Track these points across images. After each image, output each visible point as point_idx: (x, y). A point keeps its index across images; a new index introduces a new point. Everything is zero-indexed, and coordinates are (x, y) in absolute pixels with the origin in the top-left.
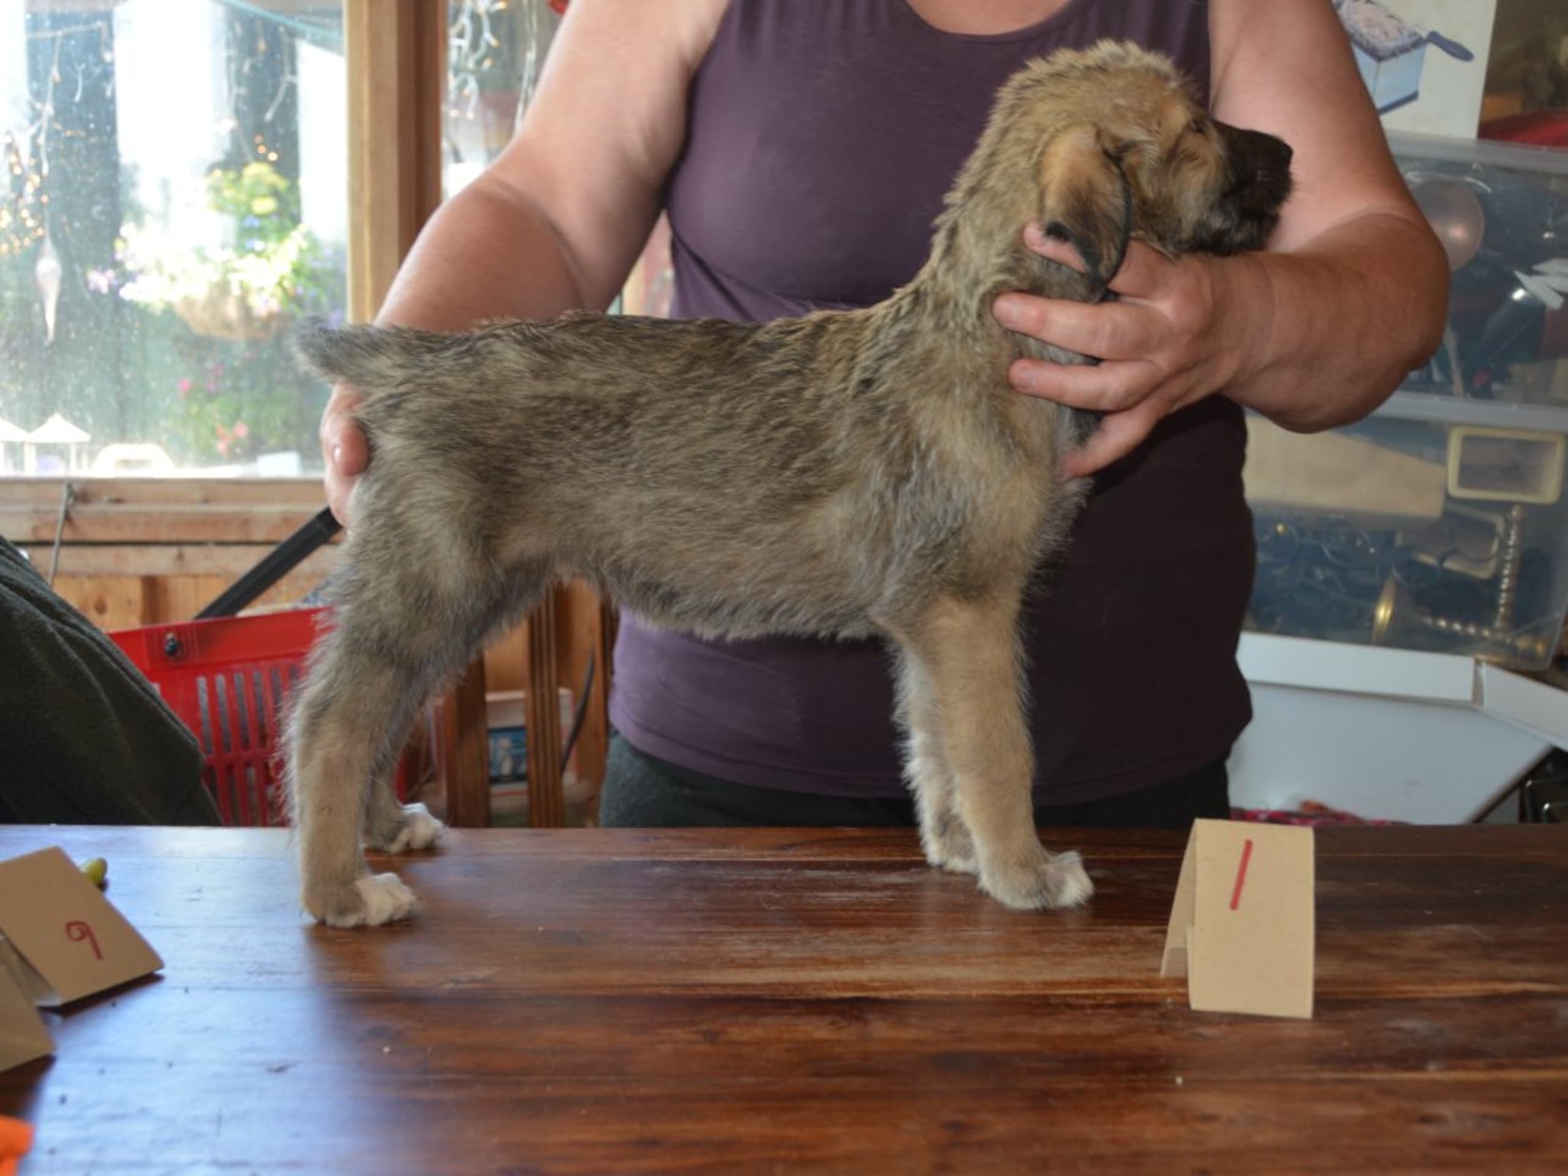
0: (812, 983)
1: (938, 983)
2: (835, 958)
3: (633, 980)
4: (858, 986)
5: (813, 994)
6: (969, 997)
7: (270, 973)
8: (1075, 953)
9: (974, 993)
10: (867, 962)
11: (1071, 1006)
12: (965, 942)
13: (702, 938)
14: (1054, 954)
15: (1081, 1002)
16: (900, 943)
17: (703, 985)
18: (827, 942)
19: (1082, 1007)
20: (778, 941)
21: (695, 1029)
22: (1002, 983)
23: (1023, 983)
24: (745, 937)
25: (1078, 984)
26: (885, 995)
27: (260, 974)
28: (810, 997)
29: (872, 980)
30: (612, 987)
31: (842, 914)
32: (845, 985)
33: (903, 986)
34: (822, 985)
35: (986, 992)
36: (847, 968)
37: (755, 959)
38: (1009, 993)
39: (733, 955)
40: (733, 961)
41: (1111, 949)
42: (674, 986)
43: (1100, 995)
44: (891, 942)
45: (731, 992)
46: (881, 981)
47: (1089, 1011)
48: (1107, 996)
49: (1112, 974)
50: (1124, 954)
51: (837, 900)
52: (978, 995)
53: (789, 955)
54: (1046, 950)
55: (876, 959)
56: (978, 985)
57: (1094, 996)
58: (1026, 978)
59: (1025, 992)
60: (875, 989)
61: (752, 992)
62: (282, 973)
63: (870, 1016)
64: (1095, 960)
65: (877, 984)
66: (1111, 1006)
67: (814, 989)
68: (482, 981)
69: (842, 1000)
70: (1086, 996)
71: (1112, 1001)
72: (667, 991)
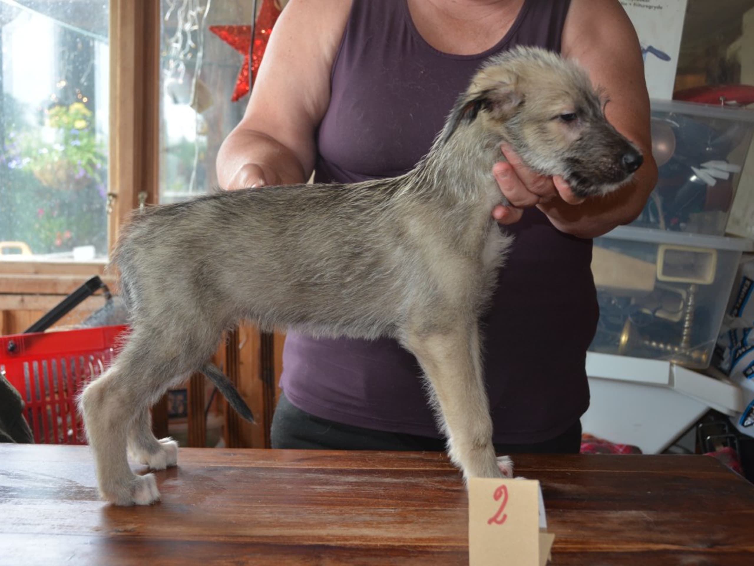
0: (297, 536)
1: (361, 538)
2: (311, 522)
4: (320, 538)
5: (296, 542)
6: (376, 546)
7: (24, 524)
8: (435, 523)
9: (379, 544)
10: (328, 525)
11: (427, 553)
12: (380, 515)
13: (246, 510)
14: (423, 522)
15: (433, 550)
16: (347, 515)
17: (241, 536)
18: (310, 513)
19: (433, 553)
20: (285, 513)
21: (232, 561)
22: (394, 539)
23: (404, 539)
24: (268, 510)
25: (433, 540)
26: (333, 544)
27: (19, 525)
28: (295, 544)
29: (328, 535)
31: (320, 498)
32: (314, 538)
33: (345, 539)
34: (302, 537)
35: (385, 543)
36: (317, 528)
37: (270, 522)
38: (397, 544)
39: (260, 520)
40: (259, 523)
42: (227, 536)
43: (444, 546)
44: (342, 514)
45: (255, 540)
46: (332, 536)
47: (436, 555)
48: (447, 547)
49: (452, 535)
51: (319, 490)
52: (381, 545)
53: (289, 520)
54: (421, 520)
55: (332, 523)
56: (382, 539)
57: (440, 547)
58: (407, 536)
59: (406, 544)
60: (328, 540)
61: (265, 541)
62: (30, 524)
63: (323, 555)
64: (444, 527)
65: (330, 538)
66: (447, 553)
67: (298, 540)
68: (130, 531)
69: (311, 546)
70: (436, 547)
71: (448, 550)
72: (222, 539)
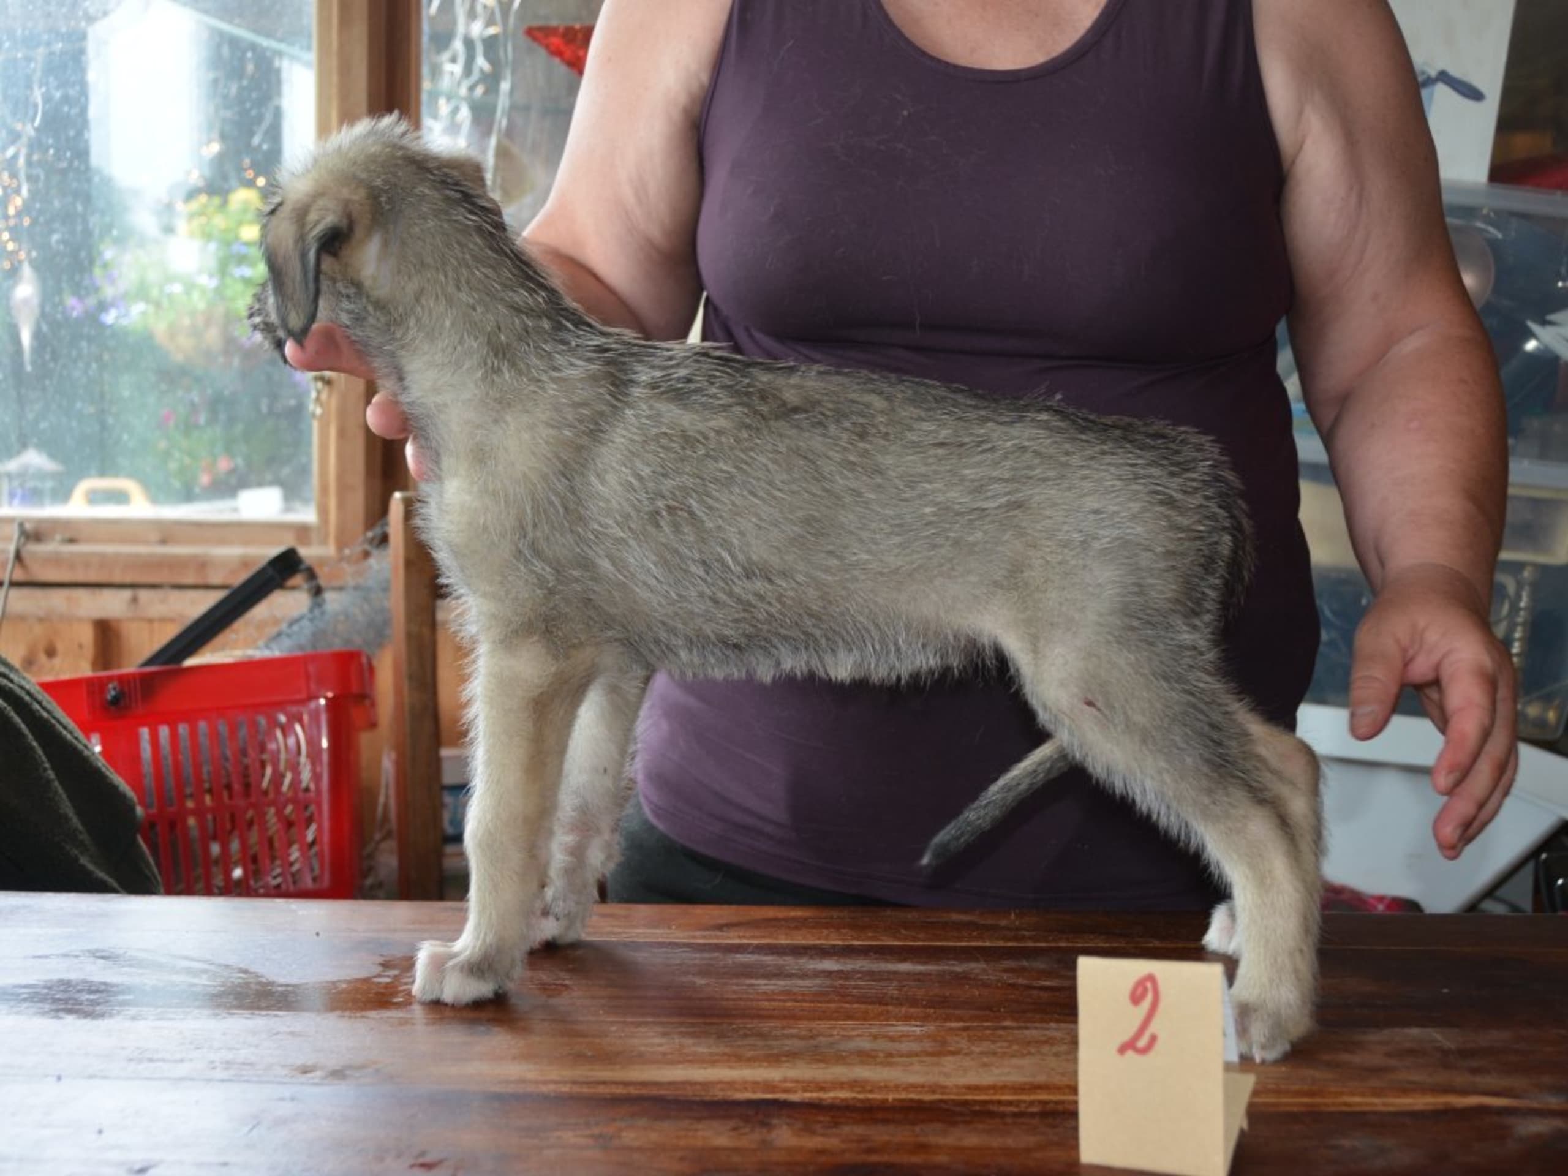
0: (720, 1082)
1: (853, 1084)
2: (750, 1054)
3: (531, 1076)
4: (769, 1086)
5: (719, 1094)
6: (885, 1101)
7: (151, 1060)
8: (1005, 1053)
9: (890, 1097)
10: (784, 1059)
11: (991, 1114)
12: (892, 1039)
13: (614, 1028)
14: (982, 1053)
15: (1002, 1109)
17: (604, 1083)
19: (1003, 1115)
20: (693, 1035)
21: (588, 1132)
22: (923, 1086)
23: (944, 1087)
24: (658, 1029)
25: (1004, 1088)
26: (795, 1097)
27: (140, 1061)
28: (716, 1099)
29: (785, 1080)
30: (508, 1082)
31: (766, 1003)
32: (755, 1085)
33: (822, 1088)
34: (731, 1084)
35: (903, 1096)
36: (760, 1066)
37: (664, 1054)
38: (928, 1097)
39: (643, 1049)
40: (641, 1055)
41: (1045, 1049)
43: (1025, 1102)
44: (812, 1037)
45: (633, 1091)
46: (793, 1081)
47: (1009, 1120)
48: (1032, 1103)
49: (1041, 1079)
50: (1057, 1055)
51: (764, 988)
52: (894, 1100)
53: (700, 1050)
54: (976, 1050)
55: (793, 1056)
56: (897, 1088)
57: (1017, 1103)
58: (949, 1081)
59: (945, 1097)
60: (786, 1091)
61: (655, 1092)
62: (163, 1060)
63: (775, 1121)
64: (1025, 1062)
65: (789, 1085)
66: (1032, 1115)
67: (722, 1090)
69: (749, 1103)
70: (1010, 1103)
71: (1034, 1109)
72: (565, 1089)
